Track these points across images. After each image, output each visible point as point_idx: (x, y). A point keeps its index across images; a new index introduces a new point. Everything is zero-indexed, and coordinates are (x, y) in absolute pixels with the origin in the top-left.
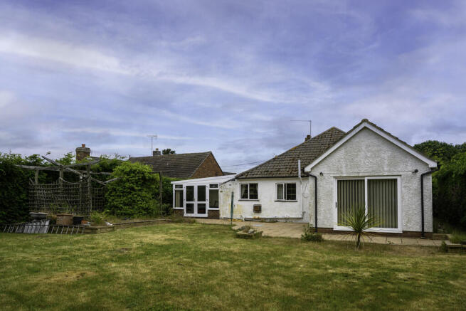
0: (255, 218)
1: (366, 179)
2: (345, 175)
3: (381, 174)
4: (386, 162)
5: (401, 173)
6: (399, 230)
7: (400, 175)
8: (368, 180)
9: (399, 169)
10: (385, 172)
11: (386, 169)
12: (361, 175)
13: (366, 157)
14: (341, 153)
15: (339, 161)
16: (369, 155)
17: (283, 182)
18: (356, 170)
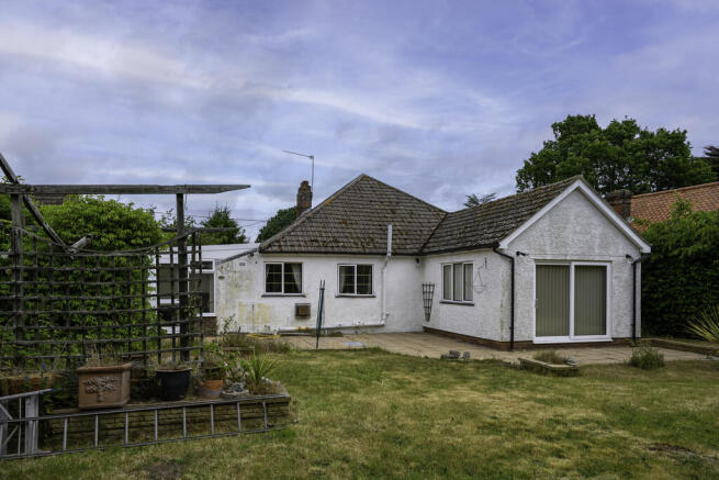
0: (300, 330)
1: (573, 265)
2: (549, 258)
3: (591, 258)
4: (597, 241)
5: (612, 259)
6: (607, 338)
7: (611, 262)
8: (576, 267)
9: (611, 253)
10: (596, 256)
11: (597, 251)
12: (568, 258)
13: (575, 232)
14: (545, 224)
15: (542, 235)
16: (578, 228)
17: (354, 262)
18: (563, 251)
